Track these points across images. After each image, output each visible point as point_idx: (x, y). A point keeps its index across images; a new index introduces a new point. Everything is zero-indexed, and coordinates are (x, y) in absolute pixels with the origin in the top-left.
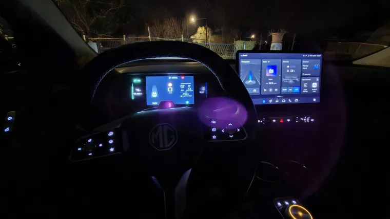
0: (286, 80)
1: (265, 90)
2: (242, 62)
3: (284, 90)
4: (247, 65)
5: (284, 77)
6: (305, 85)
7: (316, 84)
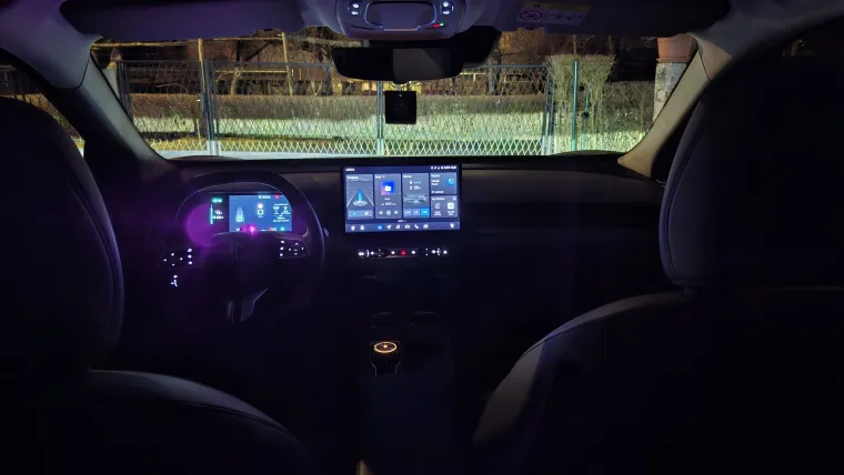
0: (409, 199)
3: (407, 213)
4: (355, 182)
5: (406, 196)
6: (437, 206)
7: (452, 204)
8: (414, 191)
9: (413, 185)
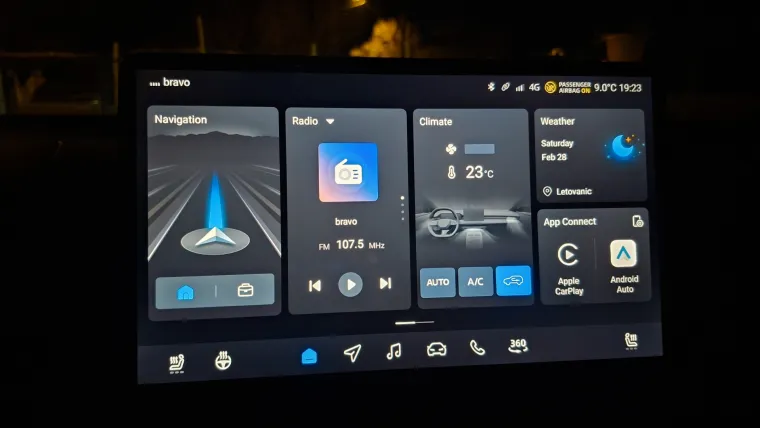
0: (444, 223)
1: (315, 286)
3: (436, 283)
4: (189, 139)
5: (430, 209)
8: (464, 188)
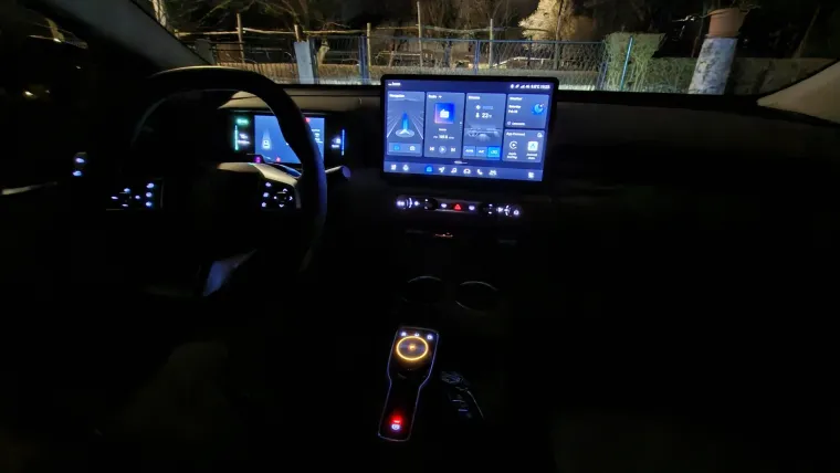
0: (474, 132)
1: (432, 149)
2: (391, 96)
3: (469, 151)
4: (399, 102)
5: (470, 127)
6: (513, 145)
7: (536, 143)
8: (481, 121)
9: (481, 112)
